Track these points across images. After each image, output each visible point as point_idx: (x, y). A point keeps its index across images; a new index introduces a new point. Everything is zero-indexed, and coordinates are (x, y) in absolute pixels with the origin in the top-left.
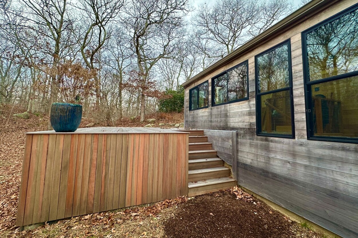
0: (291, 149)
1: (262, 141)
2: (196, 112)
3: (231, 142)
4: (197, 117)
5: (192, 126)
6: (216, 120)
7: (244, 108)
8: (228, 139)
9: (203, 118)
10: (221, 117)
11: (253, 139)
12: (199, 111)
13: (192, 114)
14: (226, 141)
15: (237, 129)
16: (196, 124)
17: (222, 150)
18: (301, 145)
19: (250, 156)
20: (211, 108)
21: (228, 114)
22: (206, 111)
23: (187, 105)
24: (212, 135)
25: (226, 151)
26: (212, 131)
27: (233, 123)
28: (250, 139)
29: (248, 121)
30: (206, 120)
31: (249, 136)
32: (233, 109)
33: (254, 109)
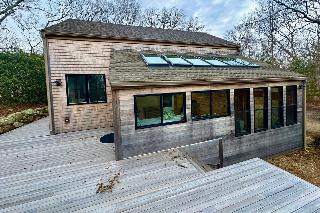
1: (238, 139)
2: (160, 129)
3: (218, 147)
4: (162, 135)
5: (148, 150)
6: (199, 133)
7: (227, 121)
8: (216, 146)
9: (175, 135)
10: (205, 130)
11: (233, 140)
12: (166, 127)
13: (148, 133)
14: (213, 148)
15: (221, 136)
16: (159, 144)
17: (209, 157)
18: (252, 136)
19: (231, 151)
20: (191, 123)
21: (213, 127)
22: (181, 126)
23: (126, 120)
24: (195, 149)
25: (213, 156)
26: (195, 145)
27: (218, 133)
28: (231, 140)
29: (229, 129)
30: (181, 136)
31: (231, 138)
32: (218, 122)
33: (233, 121)
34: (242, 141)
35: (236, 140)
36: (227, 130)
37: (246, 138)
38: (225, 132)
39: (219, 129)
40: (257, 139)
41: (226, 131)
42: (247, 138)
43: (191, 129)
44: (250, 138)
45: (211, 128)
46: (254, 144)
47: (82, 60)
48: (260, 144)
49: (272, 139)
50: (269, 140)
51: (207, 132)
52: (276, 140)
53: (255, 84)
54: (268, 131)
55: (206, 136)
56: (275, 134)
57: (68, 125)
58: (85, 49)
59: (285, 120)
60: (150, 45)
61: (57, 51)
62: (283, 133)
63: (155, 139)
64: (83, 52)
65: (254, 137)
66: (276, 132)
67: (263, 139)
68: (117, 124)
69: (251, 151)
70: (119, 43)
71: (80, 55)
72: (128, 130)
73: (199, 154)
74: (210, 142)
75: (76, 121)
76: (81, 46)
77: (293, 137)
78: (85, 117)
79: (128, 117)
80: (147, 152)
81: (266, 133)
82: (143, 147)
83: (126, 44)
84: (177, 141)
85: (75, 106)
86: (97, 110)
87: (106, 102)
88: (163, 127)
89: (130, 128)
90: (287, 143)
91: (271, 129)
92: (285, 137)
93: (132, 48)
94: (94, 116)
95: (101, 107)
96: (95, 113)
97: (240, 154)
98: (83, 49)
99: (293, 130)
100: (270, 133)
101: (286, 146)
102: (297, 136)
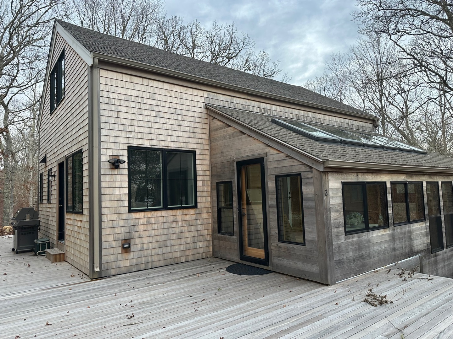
3: (419, 269)
4: (369, 247)
6: (401, 245)
7: (423, 229)
8: (417, 266)
9: (381, 247)
10: (405, 241)
12: (372, 234)
13: (356, 243)
15: (420, 252)
16: (367, 261)
18: (445, 253)
20: (393, 228)
21: (412, 237)
22: (385, 233)
23: (336, 219)
27: (417, 247)
28: (428, 259)
29: (426, 242)
30: (386, 248)
31: (428, 256)
32: (415, 230)
33: (428, 230)
34: (438, 260)
35: (433, 258)
38: (422, 245)
39: (417, 241)
40: (450, 258)
42: (441, 257)
44: (444, 256)
45: (410, 239)
46: (447, 265)
47: (158, 119)
48: (452, 267)
51: (408, 244)
55: (407, 250)
57: (127, 256)
63: (362, 252)
64: (159, 103)
65: (447, 255)
70: (217, 94)
72: (338, 236)
74: (411, 260)
75: (143, 247)
76: (157, 91)
78: (159, 238)
79: (338, 215)
82: (353, 265)
83: (227, 97)
84: (383, 256)
85: (142, 214)
86: (180, 223)
87: (195, 207)
88: (369, 234)
89: (339, 233)
94: (174, 237)
95: (188, 217)
96: (178, 230)
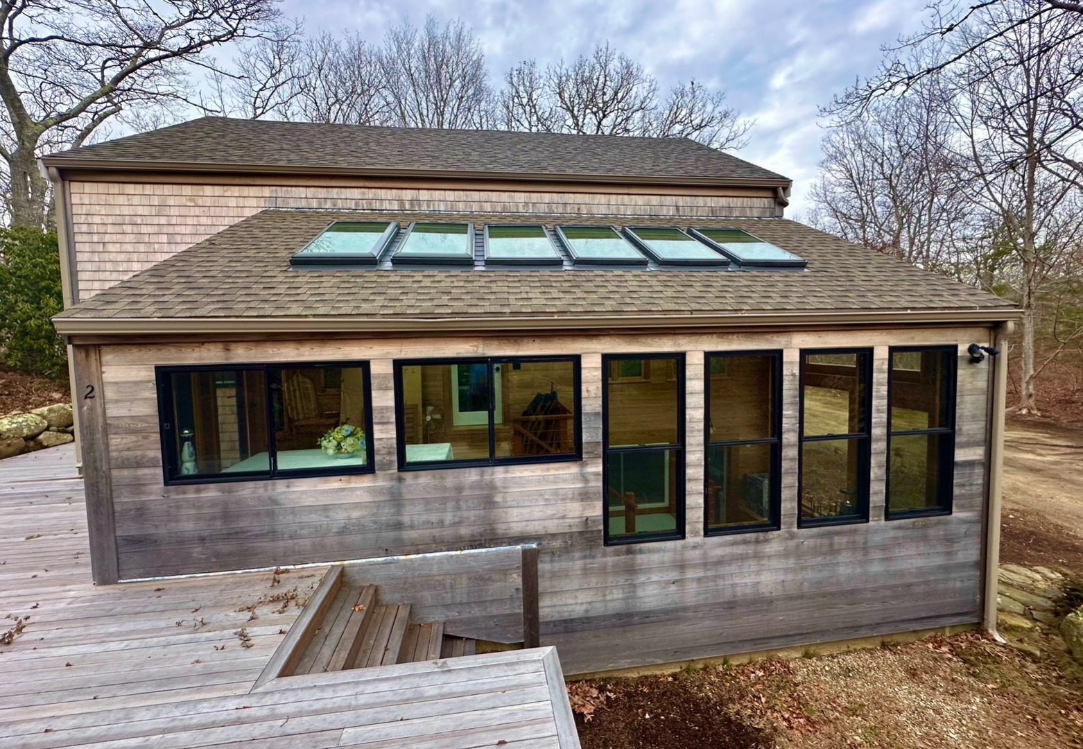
0: (678, 557)
1: (618, 555)
2: (261, 492)
3: (516, 579)
4: (271, 514)
5: (213, 560)
6: (434, 518)
7: (565, 481)
8: (505, 572)
9: (327, 517)
10: (459, 508)
11: (594, 557)
12: (288, 487)
13: (213, 503)
14: (493, 581)
15: (537, 538)
16: (259, 544)
17: (476, 612)
18: (695, 547)
19: (583, 597)
20: (395, 476)
21: (498, 498)
22: (352, 485)
23: (128, 449)
24: (410, 576)
25: (494, 610)
26: (411, 560)
27: (519, 524)
28: (585, 557)
29: (577, 514)
30: (354, 521)
31: (582, 550)
32: (520, 482)
33: (598, 484)
34: (641, 564)
35: (610, 557)
36: (563, 517)
37: (661, 554)
38: (556, 521)
39: (525, 511)
40: (720, 562)
41: (561, 521)
42: (667, 557)
43: (396, 500)
44: (682, 554)
45: (488, 502)
46: (699, 580)
48: (734, 586)
49: (803, 568)
50: (786, 570)
51: (472, 514)
52: (825, 574)
53: (714, 336)
54: (779, 536)
55: (464, 531)
56: (816, 552)
58: (183, 211)
59: (876, 493)
60: (404, 191)
61: (97, 220)
62: (865, 549)
63: (241, 525)
64: (174, 221)
65: (705, 553)
66: (826, 541)
67: (752, 565)
68: (95, 462)
69: (685, 609)
70: (294, 189)
71: (165, 230)
72: (137, 486)
73: (426, 594)
74: (478, 555)
76: (171, 201)
77: (921, 571)
79: (137, 442)
80: (211, 568)
81: (766, 541)
82: (197, 550)
83: (316, 189)
84: (336, 539)
88: (274, 485)
89: (145, 479)
90: (888, 593)
91: (799, 527)
92: (876, 568)
93: (340, 204)
97: (630, 615)
98: (174, 211)
99: (925, 539)
100: (792, 543)
101: (878, 606)
102: (946, 569)
